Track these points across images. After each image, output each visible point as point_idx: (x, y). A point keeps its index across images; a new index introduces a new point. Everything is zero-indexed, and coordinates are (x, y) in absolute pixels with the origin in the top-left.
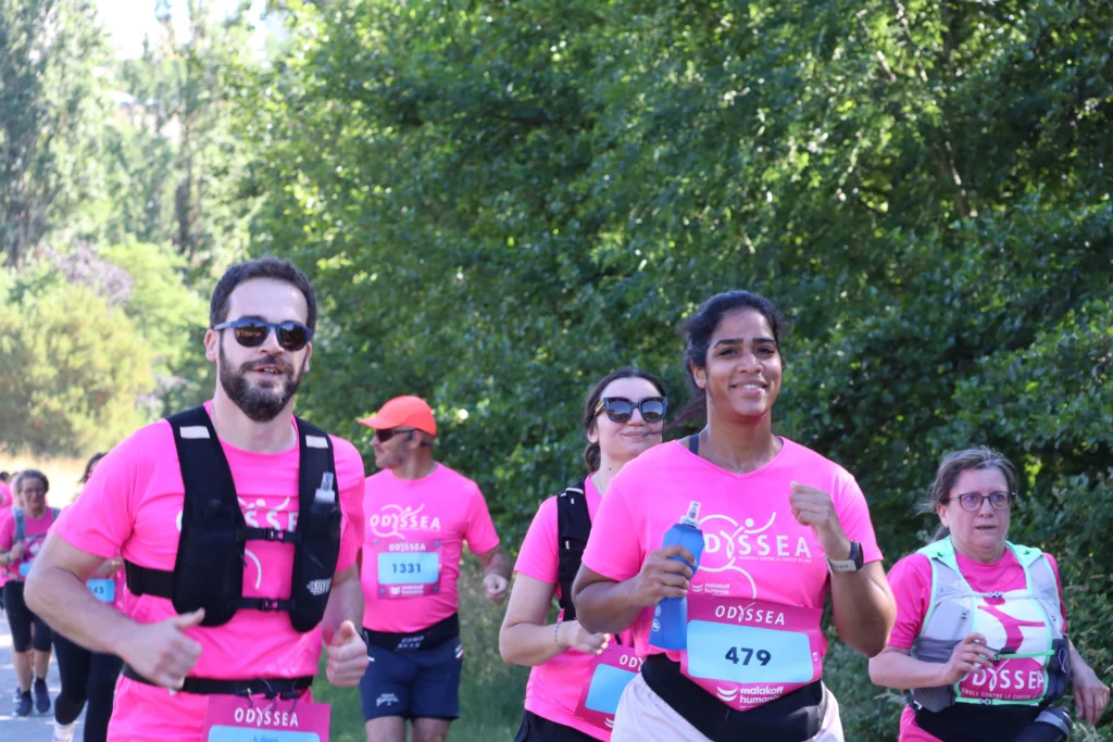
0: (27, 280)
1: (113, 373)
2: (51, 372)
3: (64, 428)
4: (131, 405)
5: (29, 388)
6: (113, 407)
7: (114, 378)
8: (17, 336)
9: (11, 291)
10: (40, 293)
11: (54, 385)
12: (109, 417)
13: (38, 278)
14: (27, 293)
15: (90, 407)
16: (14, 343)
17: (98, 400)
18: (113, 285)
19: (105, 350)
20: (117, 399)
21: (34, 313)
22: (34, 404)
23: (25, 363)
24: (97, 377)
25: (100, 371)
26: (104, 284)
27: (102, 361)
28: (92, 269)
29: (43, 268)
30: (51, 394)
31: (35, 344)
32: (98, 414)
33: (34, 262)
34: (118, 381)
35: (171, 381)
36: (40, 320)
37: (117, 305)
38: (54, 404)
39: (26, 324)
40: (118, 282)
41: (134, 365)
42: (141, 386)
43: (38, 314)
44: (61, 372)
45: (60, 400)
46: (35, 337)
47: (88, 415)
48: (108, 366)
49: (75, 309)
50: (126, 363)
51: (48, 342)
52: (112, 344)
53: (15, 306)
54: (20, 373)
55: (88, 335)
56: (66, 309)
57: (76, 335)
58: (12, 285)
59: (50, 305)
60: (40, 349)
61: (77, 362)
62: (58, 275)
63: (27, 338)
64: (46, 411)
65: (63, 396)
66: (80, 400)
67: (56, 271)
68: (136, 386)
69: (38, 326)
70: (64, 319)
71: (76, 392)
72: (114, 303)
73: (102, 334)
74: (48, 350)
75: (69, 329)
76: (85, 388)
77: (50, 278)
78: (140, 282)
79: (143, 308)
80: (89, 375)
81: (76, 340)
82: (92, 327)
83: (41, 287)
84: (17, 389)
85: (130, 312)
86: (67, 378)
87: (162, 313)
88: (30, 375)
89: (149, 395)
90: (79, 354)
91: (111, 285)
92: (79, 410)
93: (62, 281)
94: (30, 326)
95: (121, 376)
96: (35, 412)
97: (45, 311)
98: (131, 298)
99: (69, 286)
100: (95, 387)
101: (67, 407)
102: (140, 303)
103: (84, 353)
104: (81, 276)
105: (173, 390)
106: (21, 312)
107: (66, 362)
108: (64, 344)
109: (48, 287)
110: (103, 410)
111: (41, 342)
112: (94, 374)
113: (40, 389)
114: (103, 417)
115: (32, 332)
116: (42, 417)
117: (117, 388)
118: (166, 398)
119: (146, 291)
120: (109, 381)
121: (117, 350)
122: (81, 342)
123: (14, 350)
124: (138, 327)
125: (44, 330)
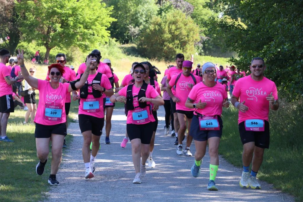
0: (163, 8)
1: (188, 36)
2: (170, 36)
3: (174, 53)
4: (193, 46)
5: (164, 41)
6: (188, 46)
7: (188, 38)
8: (160, 25)
9: (158, 11)
10: (167, 12)
11: (170, 40)
12: (186, 49)
13: (166, 7)
14: (163, 12)
15: (181, 46)
16: (159, 27)
17: (183, 44)
18: (188, 9)
19: (185, 29)
20: (189, 44)
21: (165, 17)
22: (165, 46)
23: (162, 34)
24: (183, 37)
25: (184, 36)
26: (185, 8)
27: (184, 32)
28: (182, 4)
29: (168, 4)
30: (170, 43)
31: (165, 28)
32: (183, 49)
33: (165, 2)
34: (189, 38)
35: (205, 38)
36: (166, 20)
37: (189, 15)
38: (171, 46)
39: (162, 21)
40: (190, 8)
41: (194, 33)
42: (196, 40)
43: (166, 18)
44: (172, 36)
45: (172, 44)
46: (165, 25)
47: (180, 49)
48: (186, 34)
49: (177, 16)
50: (192, 33)
51: (169, 27)
52: (187, 27)
53: (159, 16)
54: (161, 36)
55: (180, 24)
56: (174, 17)
57: (177, 24)
58: (159, 10)
59: (169, 16)
60: (167, 29)
61: (177, 33)
62: (172, 6)
63: (163, 26)
64: (168, 47)
65: (173, 43)
66: (178, 44)
67: (172, 4)
68: (195, 40)
69: (166, 22)
70: (173, 19)
71: (177, 42)
72: (188, 14)
73: (184, 24)
74: (168, 29)
75: (174, 23)
76: (180, 41)
77: (169, 7)
78: (196, 8)
79: (197, 16)
80: (181, 37)
81: (177, 26)
82: (182, 22)
83: (167, 10)
84: (160, 42)
85: (193, 17)
86: (174, 37)
87: (202, 17)
88: (164, 37)
89: (199, 42)
90: (177, 31)
91: (187, 9)
92: (178, 47)
93: (173, 8)
94: (164, 22)
95: (190, 36)
96: (165, 48)
97: (168, 17)
98: (193, 13)
99: (175, 9)
100: (183, 40)
101: (174, 47)
102: (196, 14)
103: (179, 30)
104: (179, 6)
105: (206, 40)
106: (161, 18)
107: (174, 33)
108: (173, 27)
109: (169, 10)
110: (185, 47)
111: (167, 27)
112: (182, 37)
113: (166, 41)
114: (185, 49)
115: (164, 24)
116: (167, 50)
117: (189, 40)
118: (204, 43)
119: (198, 10)
120: (186, 38)
121: (189, 29)
122: (178, 27)
123: (159, 29)
124: (195, 21)
125: (168, 23)
